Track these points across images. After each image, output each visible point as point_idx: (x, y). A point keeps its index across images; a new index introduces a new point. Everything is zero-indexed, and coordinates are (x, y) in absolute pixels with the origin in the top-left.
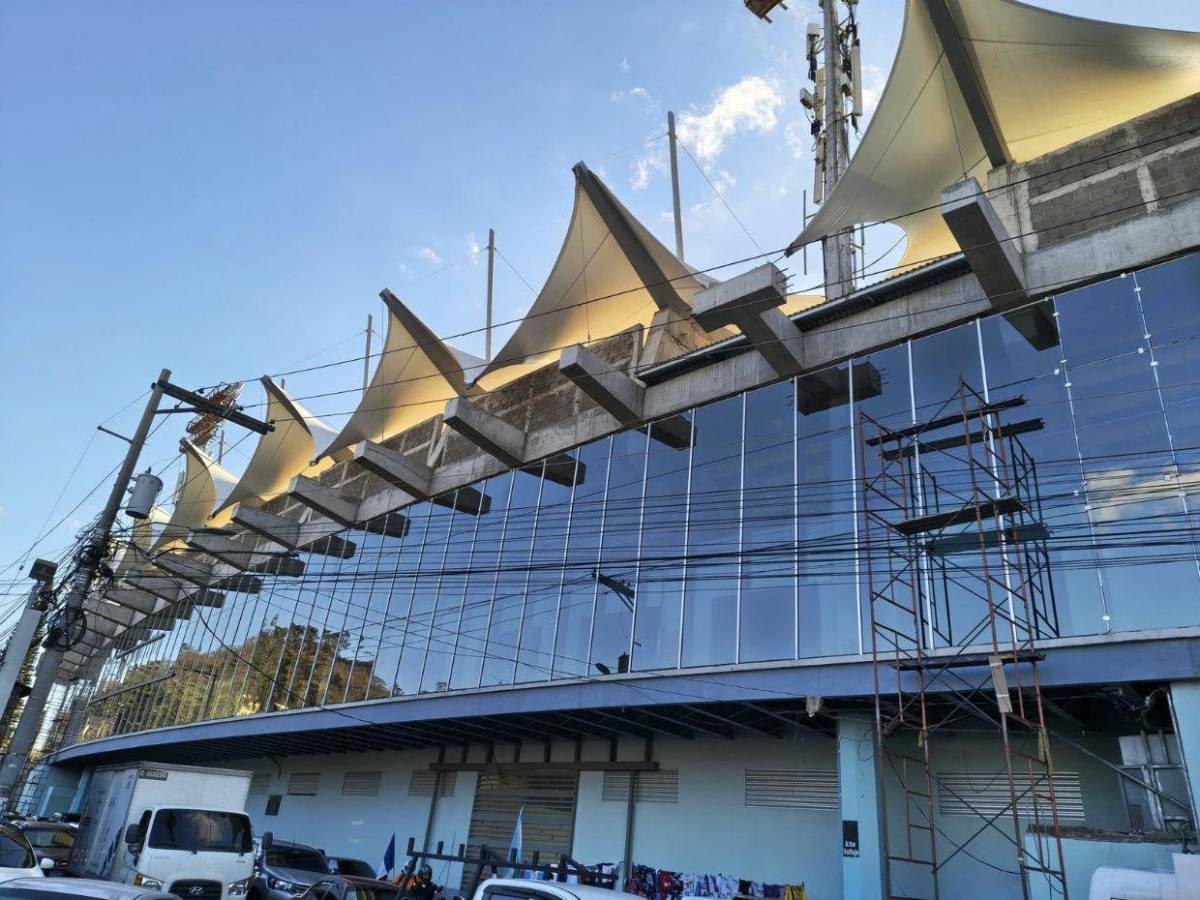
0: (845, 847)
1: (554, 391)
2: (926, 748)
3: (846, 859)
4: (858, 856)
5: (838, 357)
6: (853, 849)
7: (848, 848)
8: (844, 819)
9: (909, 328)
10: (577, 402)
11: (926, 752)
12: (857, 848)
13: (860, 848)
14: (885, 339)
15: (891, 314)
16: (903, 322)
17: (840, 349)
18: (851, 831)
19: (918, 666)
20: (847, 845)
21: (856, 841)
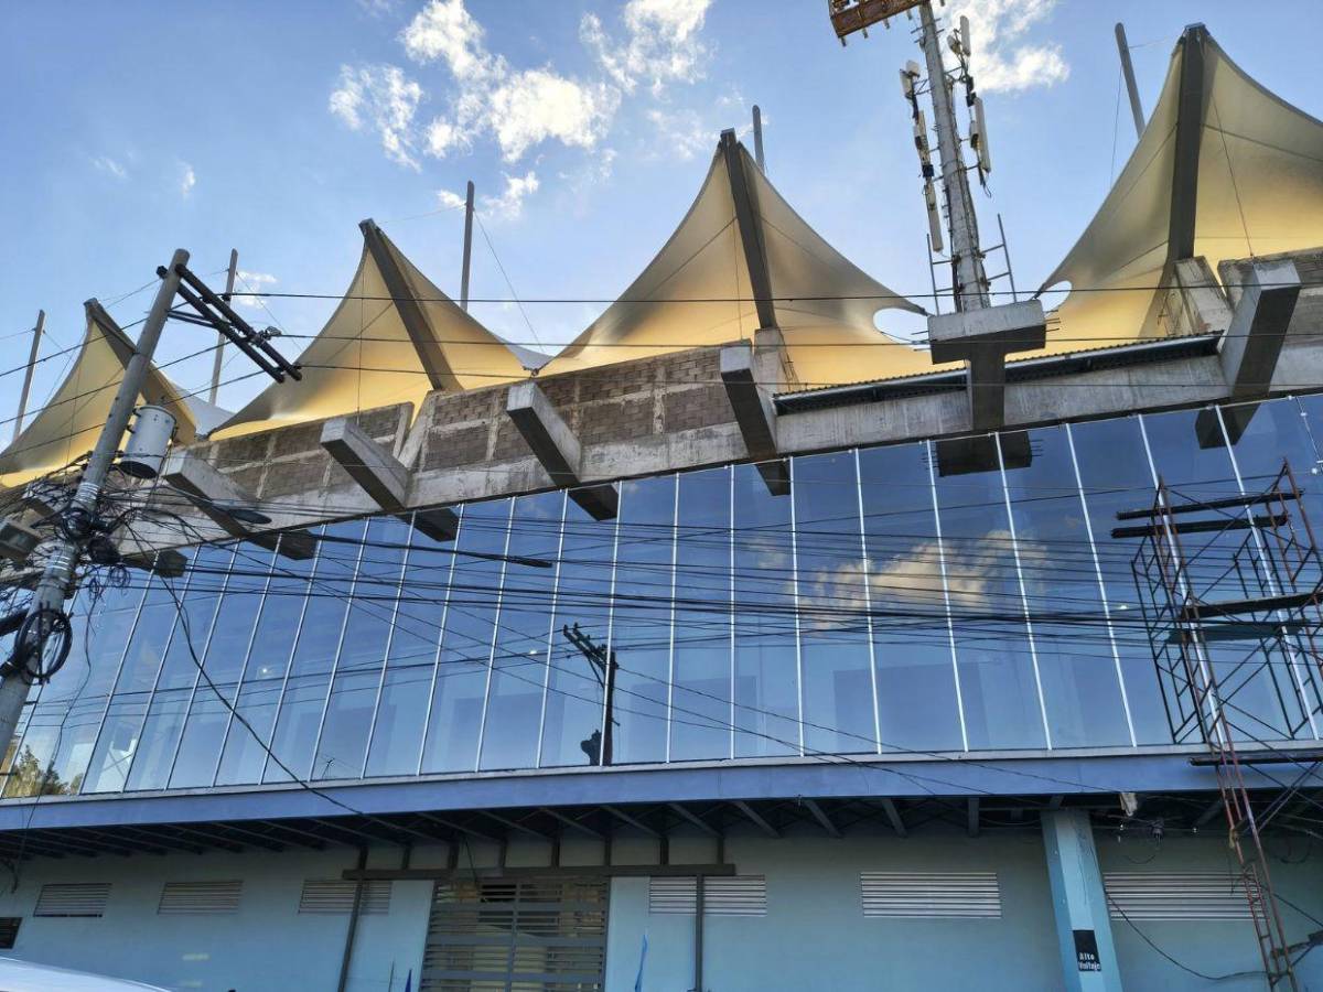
0: (1079, 960)
1: (619, 399)
2: (1239, 848)
3: (1081, 973)
4: (1099, 970)
5: (1046, 419)
6: (1092, 962)
7: (1084, 962)
8: (1074, 928)
9: (1135, 401)
10: (659, 417)
11: (1240, 853)
12: (1097, 960)
13: (1101, 960)
14: (1107, 408)
15: (1110, 382)
16: (1127, 394)
17: (1050, 411)
18: (1085, 941)
19: (1212, 761)
20: (1082, 958)
21: (1095, 952)
